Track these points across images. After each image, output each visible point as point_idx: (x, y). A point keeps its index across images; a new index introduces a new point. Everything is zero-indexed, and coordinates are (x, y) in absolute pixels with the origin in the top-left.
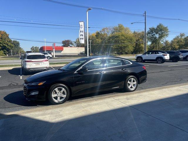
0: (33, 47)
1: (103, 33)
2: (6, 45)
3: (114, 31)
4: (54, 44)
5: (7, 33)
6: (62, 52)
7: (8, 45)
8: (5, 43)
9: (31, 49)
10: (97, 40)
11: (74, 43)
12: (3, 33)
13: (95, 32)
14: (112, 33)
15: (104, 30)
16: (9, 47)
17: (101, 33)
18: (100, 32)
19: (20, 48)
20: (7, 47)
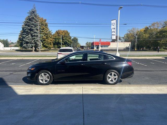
0: (87, 42)
1: (152, 28)
2: (67, 41)
3: (165, 25)
4: (100, 40)
5: (69, 32)
6: (109, 47)
7: (69, 41)
8: (66, 40)
9: (86, 44)
10: (144, 35)
11: (122, 38)
12: (66, 32)
13: (144, 28)
14: (163, 28)
15: (153, 25)
16: (69, 42)
17: (151, 28)
18: (150, 26)
19: (78, 43)
20: (68, 43)
